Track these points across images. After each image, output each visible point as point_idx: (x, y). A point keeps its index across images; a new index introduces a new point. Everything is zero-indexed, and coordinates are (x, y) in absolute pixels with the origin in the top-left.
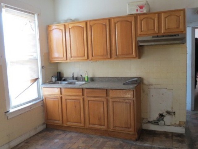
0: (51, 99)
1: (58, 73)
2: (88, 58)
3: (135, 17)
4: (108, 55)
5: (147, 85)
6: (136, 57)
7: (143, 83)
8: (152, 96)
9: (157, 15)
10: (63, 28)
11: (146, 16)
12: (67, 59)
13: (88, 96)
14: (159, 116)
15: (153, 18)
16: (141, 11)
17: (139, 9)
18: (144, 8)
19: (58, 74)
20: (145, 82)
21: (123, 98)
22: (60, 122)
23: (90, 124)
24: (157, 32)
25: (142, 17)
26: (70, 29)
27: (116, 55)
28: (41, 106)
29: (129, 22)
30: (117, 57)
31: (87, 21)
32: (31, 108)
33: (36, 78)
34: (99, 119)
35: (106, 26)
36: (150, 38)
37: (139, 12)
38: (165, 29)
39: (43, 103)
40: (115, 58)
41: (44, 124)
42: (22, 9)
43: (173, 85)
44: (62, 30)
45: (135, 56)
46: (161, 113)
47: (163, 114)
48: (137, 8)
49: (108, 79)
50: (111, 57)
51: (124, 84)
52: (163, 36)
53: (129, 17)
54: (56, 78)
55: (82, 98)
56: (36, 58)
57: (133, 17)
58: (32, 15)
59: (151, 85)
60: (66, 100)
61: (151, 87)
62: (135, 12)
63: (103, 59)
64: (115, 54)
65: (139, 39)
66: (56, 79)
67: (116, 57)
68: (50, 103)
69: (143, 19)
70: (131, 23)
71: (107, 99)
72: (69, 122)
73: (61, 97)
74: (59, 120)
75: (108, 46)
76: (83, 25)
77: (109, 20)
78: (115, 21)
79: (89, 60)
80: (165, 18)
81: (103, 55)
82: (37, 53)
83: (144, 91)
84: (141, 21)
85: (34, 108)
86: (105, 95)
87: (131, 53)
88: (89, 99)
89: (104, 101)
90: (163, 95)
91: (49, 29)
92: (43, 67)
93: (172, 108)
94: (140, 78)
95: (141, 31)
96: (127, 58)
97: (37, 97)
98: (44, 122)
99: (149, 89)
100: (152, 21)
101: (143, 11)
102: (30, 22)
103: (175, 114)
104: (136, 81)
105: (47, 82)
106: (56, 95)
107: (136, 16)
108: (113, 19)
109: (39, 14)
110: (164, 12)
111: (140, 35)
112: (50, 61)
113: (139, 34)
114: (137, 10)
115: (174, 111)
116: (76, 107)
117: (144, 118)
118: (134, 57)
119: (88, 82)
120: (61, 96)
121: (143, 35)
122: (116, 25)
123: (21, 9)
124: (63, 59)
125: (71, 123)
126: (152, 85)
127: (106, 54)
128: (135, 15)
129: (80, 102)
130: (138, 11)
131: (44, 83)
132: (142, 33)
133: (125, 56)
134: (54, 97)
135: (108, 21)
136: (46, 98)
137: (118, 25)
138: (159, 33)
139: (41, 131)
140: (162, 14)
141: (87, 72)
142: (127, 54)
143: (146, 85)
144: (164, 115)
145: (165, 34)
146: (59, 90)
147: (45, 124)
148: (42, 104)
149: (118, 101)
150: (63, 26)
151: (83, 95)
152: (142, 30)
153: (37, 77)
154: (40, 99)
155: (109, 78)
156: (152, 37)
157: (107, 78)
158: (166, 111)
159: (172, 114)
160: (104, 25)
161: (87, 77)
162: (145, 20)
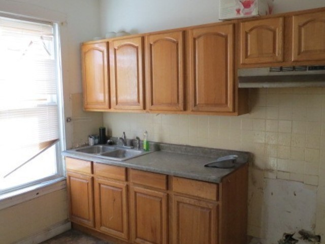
0: (77, 179)
1: (100, 129)
2: (144, 108)
3: (234, 26)
4: (180, 105)
5: (262, 170)
6: (234, 111)
7: (253, 165)
8: (272, 194)
9: (281, 20)
10: (104, 49)
11: (256, 23)
12: (110, 107)
13: (135, 184)
14: (284, 238)
15: (273, 27)
16: (247, 13)
17: (242, 7)
18: (252, 6)
19: (100, 131)
20: (258, 162)
21: (198, 198)
22: (90, 222)
23: (137, 237)
24: (280, 59)
25: (249, 26)
26: (115, 50)
27: (195, 105)
28: (63, 189)
29: (222, 36)
30: (197, 109)
31: (145, 34)
32: (38, 194)
33: (53, 139)
34: (152, 231)
35: (177, 44)
36: (264, 72)
37: (242, 15)
38: (299, 53)
39: (66, 184)
40: (192, 111)
41: (66, 221)
42: (23, 16)
43: (317, 176)
44: (103, 52)
45: (231, 110)
46: (289, 232)
47: (292, 235)
48: (237, 7)
49: (185, 149)
50: (185, 109)
51: (206, 166)
52: (294, 68)
53: (222, 25)
54: (95, 138)
55: (125, 185)
56: (55, 102)
57: (231, 27)
58: (49, 26)
59: (271, 170)
60: (100, 184)
61: (271, 175)
62: (233, 15)
63: (171, 111)
64: (193, 102)
65: (243, 73)
66: (97, 141)
67: (194, 109)
68: (75, 186)
69: (251, 30)
70: (226, 37)
71: (168, 194)
72: (104, 226)
73: (93, 179)
74: (89, 220)
75: (181, 86)
76: (138, 43)
77: (184, 32)
78: (195, 35)
79: (147, 112)
80: (300, 27)
81: (170, 104)
82: (57, 94)
83: (254, 183)
84: (247, 33)
85: (43, 194)
86: (164, 187)
87: (224, 101)
88: (137, 189)
89: (161, 198)
90: (295, 195)
91: (84, 50)
92: (68, 120)
93: (314, 227)
94: (247, 153)
95: (246, 56)
96: (217, 112)
97: (56, 172)
98: (68, 219)
99: (265, 178)
100: (271, 34)
101: (251, 13)
102: (42, 37)
103: (319, 241)
104: (233, 161)
105: (77, 146)
106: (85, 174)
107: (235, 24)
108: (190, 31)
109: (62, 23)
110: (299, 14)
111: (244, 64)
112: (86, 108)
113: (241, 62)
114: (238, 11)
115: (317, 234)
116: (114, 200)
117: (252, 237)
118: (229, 112)
119: (147, 152)
120: (92, 175)
121: (250, 64)
122: (197, 42)
123: (20, 15)
124: (103, 107)
125: (108, 229)
126: (273, 170)
127: (176, 101)
128: (235, 22)
129: (121, 192)
130: (241, 12)
131: (70, 148)
132: (247, 61)
133: (213, 107)
134: (81, 177)
135: (181, 34)
136: (70, 177)
137: (200, 43)
138: (284, 61)
139: (59, 235)
140: (293, 17)
141: (146, 132)
142: (216, 105)
143: (259, 169)
144: (294, 237)
145: (297, 65)
146: (89, 164)
147: (68, 221)
148: (64, 187)
149: (188, 202)
150: (105, 45)
151: (127, 180)
152: (249, 54)
153: (56, 138)
154: (62, 176)
155: (187, 146)
156: (269, 69)
157: (183, 146)
158: (300, 229)
159: (313, 240)
160: (174, 42)
161: (148, 142)
162: (254, 31)
